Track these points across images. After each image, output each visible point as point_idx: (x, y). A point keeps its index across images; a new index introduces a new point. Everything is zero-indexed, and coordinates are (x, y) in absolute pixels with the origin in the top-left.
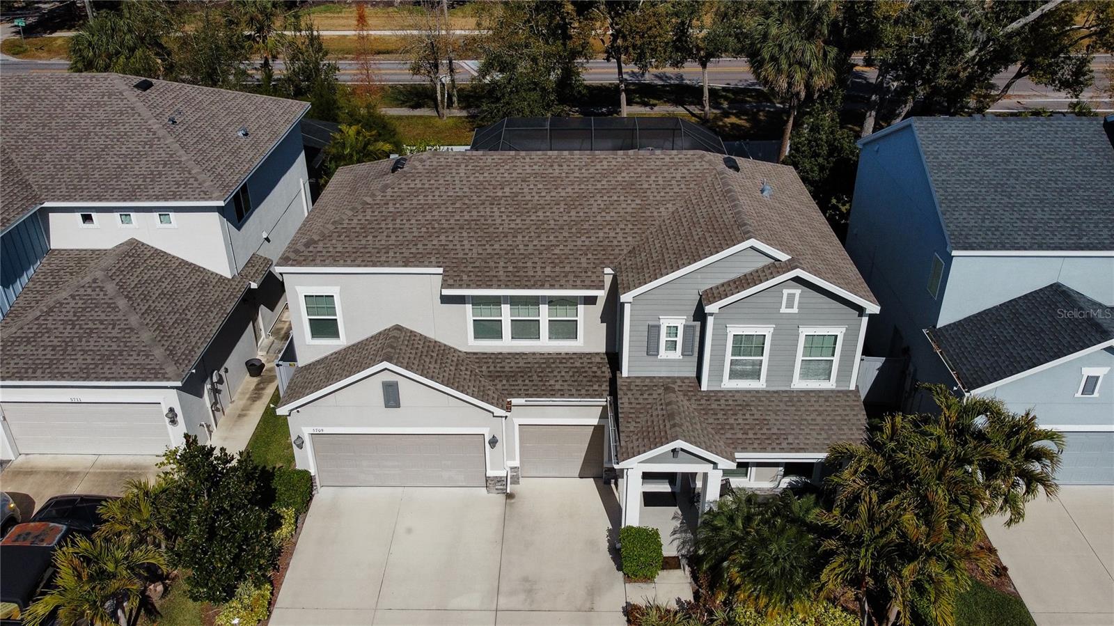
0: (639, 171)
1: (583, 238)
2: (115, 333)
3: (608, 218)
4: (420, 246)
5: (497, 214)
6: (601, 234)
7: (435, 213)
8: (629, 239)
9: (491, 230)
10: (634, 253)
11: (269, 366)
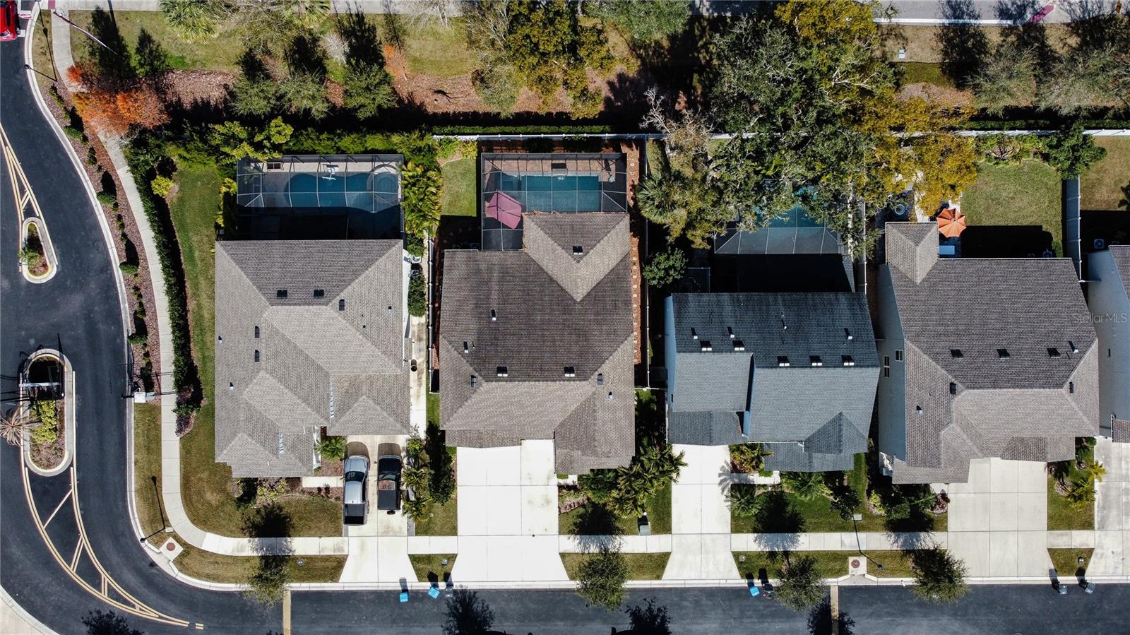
0: (564, 390)
1: (544, 418)
2: (380, 418)
3: (553, 410)
6: (550, 416)
8: (560, 418)
10: (562, 425)
11: (418, 362)
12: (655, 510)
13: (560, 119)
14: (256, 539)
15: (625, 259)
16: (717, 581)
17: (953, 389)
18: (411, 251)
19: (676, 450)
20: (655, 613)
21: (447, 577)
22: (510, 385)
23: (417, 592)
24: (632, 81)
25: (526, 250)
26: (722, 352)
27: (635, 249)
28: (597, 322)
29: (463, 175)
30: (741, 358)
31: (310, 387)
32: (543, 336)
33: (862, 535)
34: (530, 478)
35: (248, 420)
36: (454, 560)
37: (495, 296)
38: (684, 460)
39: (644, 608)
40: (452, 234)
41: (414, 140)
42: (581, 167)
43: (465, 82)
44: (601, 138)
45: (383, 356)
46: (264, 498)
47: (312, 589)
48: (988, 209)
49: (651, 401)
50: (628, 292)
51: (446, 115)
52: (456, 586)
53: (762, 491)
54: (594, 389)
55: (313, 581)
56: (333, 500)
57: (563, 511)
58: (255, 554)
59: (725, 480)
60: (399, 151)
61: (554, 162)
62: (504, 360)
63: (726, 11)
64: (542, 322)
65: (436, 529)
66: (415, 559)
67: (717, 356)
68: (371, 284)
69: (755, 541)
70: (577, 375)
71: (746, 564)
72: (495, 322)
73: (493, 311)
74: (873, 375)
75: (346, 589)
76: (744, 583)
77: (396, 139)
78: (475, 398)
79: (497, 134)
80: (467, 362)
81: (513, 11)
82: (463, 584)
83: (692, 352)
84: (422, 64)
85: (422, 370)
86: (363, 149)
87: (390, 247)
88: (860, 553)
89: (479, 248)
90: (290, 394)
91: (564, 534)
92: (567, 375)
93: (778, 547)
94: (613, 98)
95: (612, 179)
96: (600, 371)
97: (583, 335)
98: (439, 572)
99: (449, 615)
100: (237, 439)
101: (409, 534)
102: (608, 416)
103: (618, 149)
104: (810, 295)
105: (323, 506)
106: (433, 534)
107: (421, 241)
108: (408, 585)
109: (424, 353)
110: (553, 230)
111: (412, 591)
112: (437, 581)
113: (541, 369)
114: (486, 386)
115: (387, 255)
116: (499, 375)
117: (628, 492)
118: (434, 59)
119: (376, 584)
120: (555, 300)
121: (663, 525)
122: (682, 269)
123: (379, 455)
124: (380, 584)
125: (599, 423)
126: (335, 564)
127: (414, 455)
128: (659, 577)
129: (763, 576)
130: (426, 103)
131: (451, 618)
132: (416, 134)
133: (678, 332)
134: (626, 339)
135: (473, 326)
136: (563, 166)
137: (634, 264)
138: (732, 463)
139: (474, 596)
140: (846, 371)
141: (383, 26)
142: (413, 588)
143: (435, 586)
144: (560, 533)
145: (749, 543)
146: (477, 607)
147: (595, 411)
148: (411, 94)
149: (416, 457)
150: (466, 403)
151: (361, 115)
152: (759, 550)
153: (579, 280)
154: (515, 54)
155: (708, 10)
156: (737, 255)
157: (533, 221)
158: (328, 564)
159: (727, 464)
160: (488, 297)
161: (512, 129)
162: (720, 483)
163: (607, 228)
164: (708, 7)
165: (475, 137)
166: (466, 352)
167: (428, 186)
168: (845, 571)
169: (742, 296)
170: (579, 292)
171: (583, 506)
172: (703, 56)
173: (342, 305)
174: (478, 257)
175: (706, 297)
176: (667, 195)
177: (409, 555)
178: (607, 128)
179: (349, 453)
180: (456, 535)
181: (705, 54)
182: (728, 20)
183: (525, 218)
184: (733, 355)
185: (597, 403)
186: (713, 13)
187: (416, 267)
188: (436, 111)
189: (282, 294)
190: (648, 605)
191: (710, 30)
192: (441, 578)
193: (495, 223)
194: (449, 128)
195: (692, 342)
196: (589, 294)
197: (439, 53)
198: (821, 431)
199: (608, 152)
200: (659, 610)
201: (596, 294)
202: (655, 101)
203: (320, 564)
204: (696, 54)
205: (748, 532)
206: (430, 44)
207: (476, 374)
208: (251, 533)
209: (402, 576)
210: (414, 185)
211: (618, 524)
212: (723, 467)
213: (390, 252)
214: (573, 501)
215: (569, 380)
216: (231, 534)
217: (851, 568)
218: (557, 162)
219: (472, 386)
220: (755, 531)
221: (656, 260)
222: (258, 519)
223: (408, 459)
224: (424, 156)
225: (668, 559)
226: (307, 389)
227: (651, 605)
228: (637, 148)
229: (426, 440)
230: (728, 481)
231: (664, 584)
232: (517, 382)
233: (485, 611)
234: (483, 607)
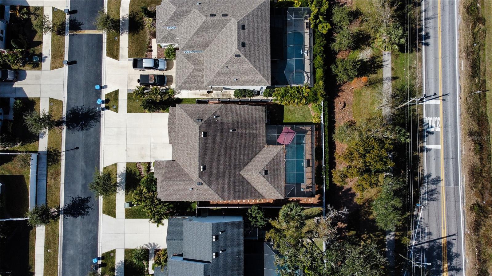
2: (183, 75)
3: (185, 160)
6: (182, 158)
8: (181, 163)
10: (178, 164)
11: (212, 94)
12: (137, 210)
13: (332, 164)
14: (128, 18)
15: (261, 196)
16: (101, 242)
18: (266, 91)
19: (165, 221)
20: (86, 210)
21: (107, 108)
22: (198, 138)
23: (100, 93)
24: (352, 200)
25: (266, 147)
26: (213, 246)
27: (267, 201)
28: (229, 182)
29: (304, 116)
30: (210, 256)
31: (198, 41)
32: (222, 155)
34: (154, 149)
35: (182, 11)
36: (115, 111)
37: (243, 131)
38: (160, 225)
39: (89, 204)
40: (275, 110)
41: (321, 92)
42: (308, 174)
43: (350, 117)
44: (323, 184)
45: (213, 76)
46: (147, 21)
47: (103, 44)
49: (191, 208)
50: (245, 198)
51: (333, 108)
52: (102, 112)
53: (146, 265)
54: (195, 180)
55: (107, 44)
56: (146, 53)
57: (138, 164)
58: (121, 17)
59: (151, 246)
60: (315, 85)
61: (311, 161)
62: (211, 135)
63: (388, 248)
65: (131, 103)
66: (116, 93)
67: (211, 244)
68: (248, 70)
69: (121, 261)
70: (202, 172)
71: (109, 256)
72: (229, 131)
73: (235, 130)
75: (103, 60)
76: (100, 255)
77: (321, 83)
78: (191, 121)
79: (324, 133)
80: (209, 117)
81: (386, 140)
82: (104, 116)
83: (213, 231)
84: (358, 96)
85: (208, 96)
86: (316, 67)
87: (267, 79)
89: (267, 124)
90: (195, 31)
92: (202, 167)
93: (117, 273)
94: (343, 190)
95: (302, 190)
96: (204, 183)
97: (223, 174)
98: (110, 104)
99: (89, 109)
100: (173, 6)
101: (128, 90)
102: (181, 188)
103: (317, 193)
105: (143, 49)
106: (128, 101)
107: (271, 96)
108: (104, 89)
109: (216, 97)
110: (275, 161)
111: (101, 91)
112: (105, 103)
113: (205, 154)
114: (197, 126)
115: (263, 78)
116: (202, 133)
117: (145, 197)
118: (361, 102)
119: (105, 74)
120: (241, 161)
121: (130, 214)
122: (256, 225)
123: (167, 75)
124: (105, 76)
125: (178, 183)
126: (115, 54)
127: (167, 92)
129: (103, 265)
130: (339, 98)
131: (87, 110)
132: (324, 93)
133: (223, 224)
134: (220, 197)
135: (228, 120)
136: (309, 165)
137: (260, 201)
138: (160, 250)
139: (97, 121)
141: (376, 77)
142: (102, 92)
143: (103, 102)
144: (127, 164)
145: (120, 258)
146: (92, 123)
147: (184, 181)
148: (343, 91)
149: (165, 93)
150: (189, 117)
151: (333, 67)
152: (116, 263)
153: (251, 173)
154: (364, 142)
155: (388, 239)
156: (264, 253)
157: (281, 150)
158: (115, 51)
159: (159, 247)
160: (242, 128)
161: (327, 140)
162: (150, 244)
163: (277, 187)
164: (390, 239)
165: (322, 122)
166: (215, 117)
167: (298, 98)
169: (242, 257)
170: (245, 173)
171: (140, 175)
172: (365, 236)
173: (238, 56)
174: (263, 123)
175: (241, 238)
176: (293, 219)
177: (118, 90)
178: (328, 188)
179: (168, 61)
180: (127, 113)
181: (366, 237)
182: (383, 249)
183: (282, 146)
184: (211, 252)
185: (188, 182)
186: (387, 241)
187: (258, 93)
188: (335, 103)
189: (243, 27)
190: (90, 206)
191: (378, 239)
192: (107, 105)
193: (280, 131)
194: (327, 109)
195: (218, 231)
196: (244, 178)
197: (364, 105)
199: (316, 188)
200: (88, 212)
201: (244, 182)
202: (341, 213)
203: (115, 48)
204: (366, 233)
205: (125, 257)
206: (369, 100)
207: (203, 122)
208: (131, 15)
209: (108, 87)
210: (298, 92)
211: (130, 192)
212: (158, 245)
214: (143, 169)
215: (200, 168)
216: (131, 6)
218: (311, 162)
219: (197, 120)
220: (125, 261)
221: (260, 212)
222: (137, 18)
223: (165, 89)
224: (313, 97)
225: (112, 217)
226: (197, 39)
227: (90, 208)
228: (318, 202)
229: (174, 98)
230: (150, 247)
231: (100, 215)
232: (198, 142)
233: (90, 126)
234: (92, 125)
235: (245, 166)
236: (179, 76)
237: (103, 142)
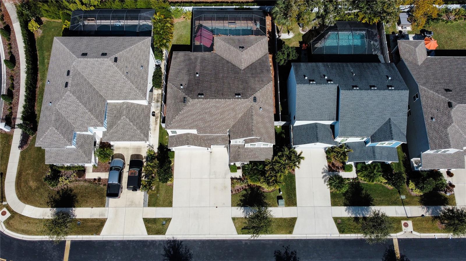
0: (235, 105)
1: (224, 122)
2: (132, 131)
3: (228, 117)
4: (192, 124)
5: (206, 116)
6: (227, 121)
7: (194, 116)
8: (233, 123)
9: (206, 120)
10: (233, 127)
11: (156, 112)
12: (287, 193)
14: (55, 209)
15: (266, 55)
16: (326, 235)
17: (450, 105)
18: (156, 55)
19: (299, 149)
20: (289, 255)
21: (165, 232)
22: (205, 101)
23: (146, 241)
25: (215, 52)
26: (321, 84)
28: (253, 77)
30: (332, 87)
31: (94, 105)
32: (224, 82)
33: (407, 208)
34: (215, 173)
35: (56, 120)
36: (170, 222)
37: (198, 67)
38: (303, 155)
39: (283, 252)
45: (136, 90)
46: (63, 183)
47: (83, 239)
48: (446, 42)
49: (282, 133)
50: (268, 67)
53: (347, 181)
54: (252, 104)
55: (85, 234)
56: (102, 186)
57: (234, 193)
58: (53, 218)
59: (325, 176)
60: (153, 8)
61: (229, 22)
62: (202, 90)
64: (223, 77)
65: (160, 203)
66: (147, 221)
67: (319, 86)
68: (133, 53)
69: (346, 211)
70: (242, 96)
71: (342, 225)
72: (198, 77)
74: (405, 94)
75: (104, 239)
76: (341, 236)
77: (151, 1)
78: (186, 109)
79: (202, 6)
80: (182, 91)
82: (175, 236)
83: (305, 84)
85: (158, 116)
88: (408, 218)
89: (191, 51)
90: (82, 106)
91: (234, 206)
92: (237, 96)
93: (359, 214)
95: (258, 28)
96: (255, 95)
97: (245, 82)
98: (161, 229)
99: (165, 256)
100: (49, 131)
101: (144, 206)
102: (260, 120)
104: (365, 64)
105: (96, 189)
106: (158, 206)
107: (162, 51)
109: (159, 109)
110: (230, 42)
113: (222, 94)
114: (192, 101)
115: (142, 42)
116: (199, 96)
119: (122, 236)
120: (230, 69)
121: (292, 201)
124: (125, 236)
125: (255, 122)
126: (99, 224)
127: (151, 157)
128: (291, 232)
131: (166, 258)
134: (268, 84)
135: (186, 78)
136: (234, 23)
138: (329, 166)
139: (181, 244)
140: (390, 92)
142: (145, 239)
144: (232, 206)
145: (343, 212)
146: (183, 250)
150: (180, 113)
152: (349, 216)
153: (243, 60)
157: (219, 38)
158: (95, 224)
159: (326, 167)
160: (195, 68)
161: (209, 4)
162: (323, 177)
163: (256, 41)
165: (191, 8)
166: (182, 87)
168: (401, 230)
169: (329, 64)
170: (243, 66)
171: (246, 190)
173: (116, 60)
174: (190, 54)
177: (143, 218)
179: (114, 157)
180: (172, 206)
183: (215, 38)
184: (327, 86)
185: (254, 112)
187: (158, 66)
189: (84, 55)
190: (285, 250)
192: (161, 232)
194: (178, 4)
195: (305, 80)
196: (248, 67)
198: (380, 130)
200: (292, 253)
201: (252, 67)
203: (90, 224)
205: (341, 205)
207: (187, 96)
208: (52, 205)
211: (265, 201)
212: (324, 168)
213: (144, 41)
214: (239, 187)
215: (238, 98)
216: (40, 205)
217: (403, 227)
218: (231, 21)
219: (184, 103)
220: (345, 205)
222: (58, 197)
223: (147, 162)
225: (295, 221)
226: (92, 106)
227: (287, 250)
228: (270, 16)
229: (158, 153)
230: (327, 177)
231: (294, 237)
232: (209, 100)
233: (187, 253)
234: (185, 251)
235: (235, 66)
236: (133, 136)
237: (206, 236)
